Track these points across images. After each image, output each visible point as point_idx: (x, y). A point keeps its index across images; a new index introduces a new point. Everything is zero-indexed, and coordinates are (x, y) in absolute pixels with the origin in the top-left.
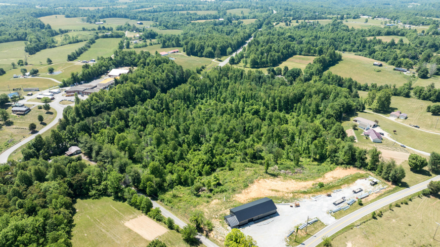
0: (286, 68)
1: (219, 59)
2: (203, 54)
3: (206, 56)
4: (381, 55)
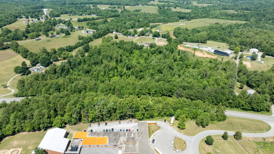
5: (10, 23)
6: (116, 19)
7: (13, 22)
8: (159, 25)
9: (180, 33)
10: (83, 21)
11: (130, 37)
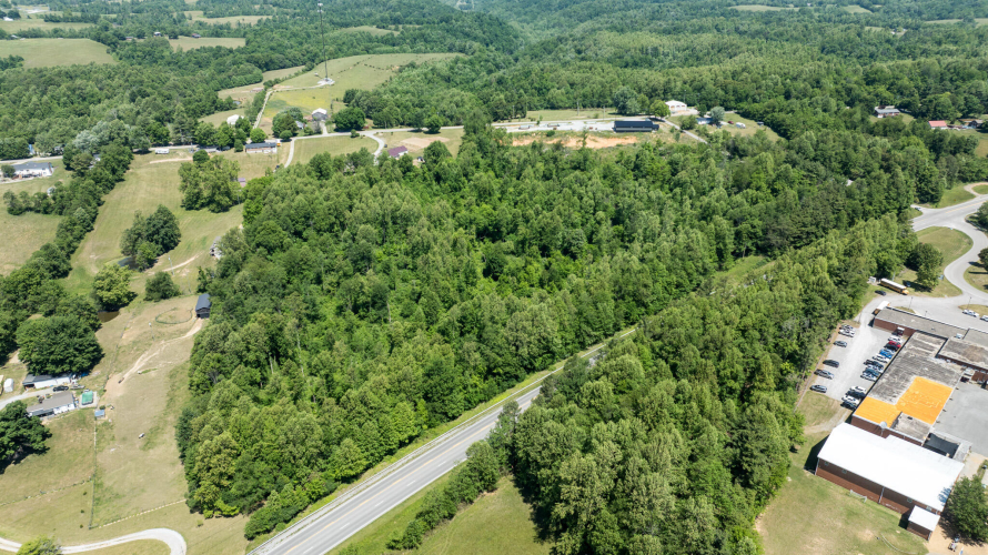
11: (259, 151)
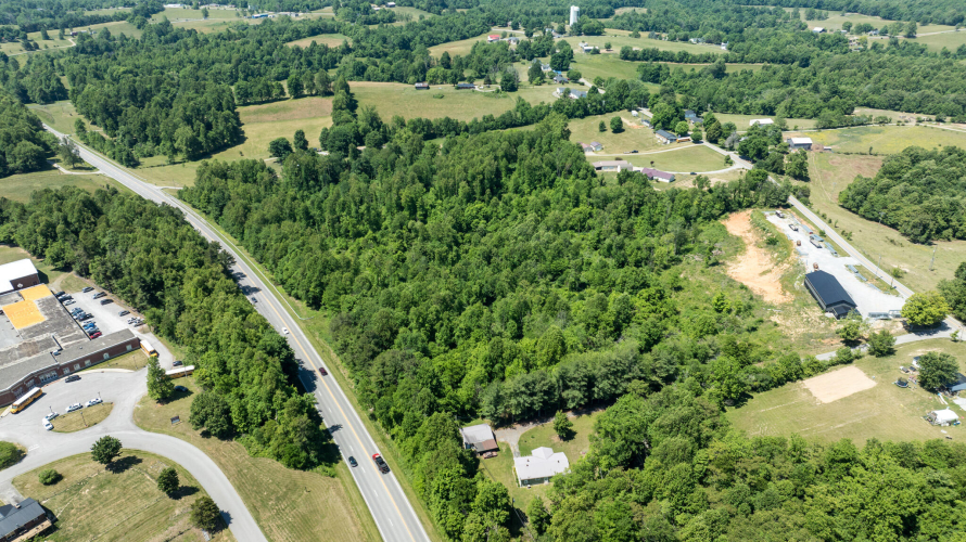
0: (300, 135)
1: (79, 165)
2: (11, 166)
3: (26, 169)
4: (383, 72)
5: (464, 38)
6: (767, 68)
7: (473, 36)
8: (883, 121)
9: (890, 173)
10: (639, 60)
11: (660, 138)
